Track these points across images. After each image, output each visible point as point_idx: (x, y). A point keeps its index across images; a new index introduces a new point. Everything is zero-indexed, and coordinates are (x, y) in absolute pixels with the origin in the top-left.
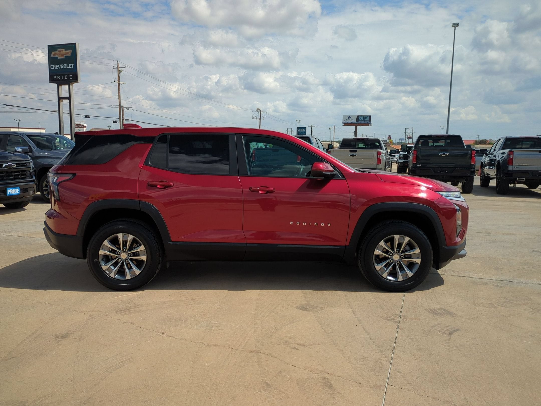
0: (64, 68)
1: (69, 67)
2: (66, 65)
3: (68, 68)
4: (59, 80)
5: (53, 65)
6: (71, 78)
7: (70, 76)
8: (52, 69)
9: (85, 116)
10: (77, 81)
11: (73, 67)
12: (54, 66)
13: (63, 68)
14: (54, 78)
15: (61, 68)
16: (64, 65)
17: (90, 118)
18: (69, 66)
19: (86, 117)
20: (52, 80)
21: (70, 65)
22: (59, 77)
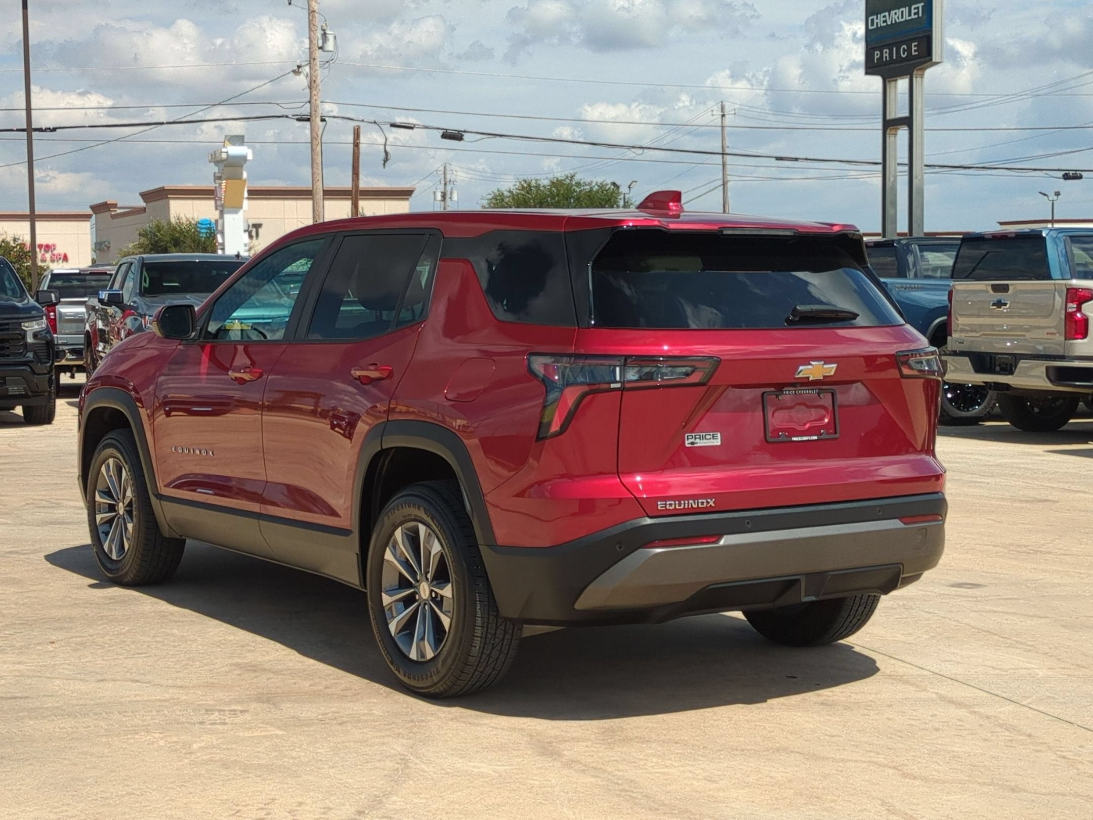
0: (901, 20)
1: (912, 14)
2: (905, 10)
3: (910, 18)
4: (887, 63)
5: (875, 17)
6: (915, 51)
7: (913, 44)
8: (872, 30)
9: (1063, 173)
10: (931, 60)
11: (920, 15)
12: (877, 18)
13: (898, 21)
14: (876, 57)
15: (894, 22)
16: (899, 12)
17: (1081, 177)
18: (913, 11)
19: (1066, 177)
20: (871, 67)
21: (915, 9)
22: (887, 55)
